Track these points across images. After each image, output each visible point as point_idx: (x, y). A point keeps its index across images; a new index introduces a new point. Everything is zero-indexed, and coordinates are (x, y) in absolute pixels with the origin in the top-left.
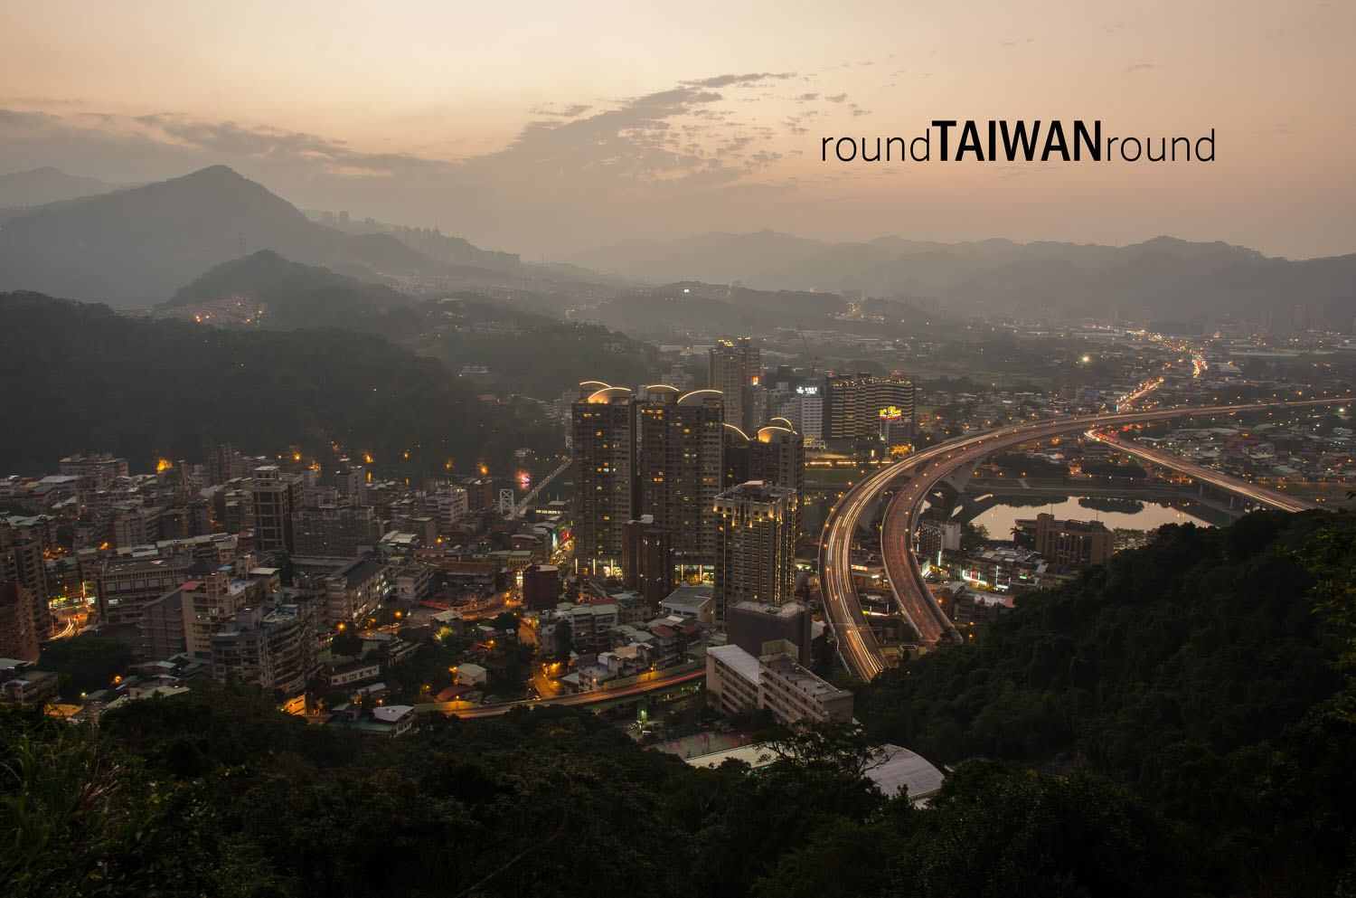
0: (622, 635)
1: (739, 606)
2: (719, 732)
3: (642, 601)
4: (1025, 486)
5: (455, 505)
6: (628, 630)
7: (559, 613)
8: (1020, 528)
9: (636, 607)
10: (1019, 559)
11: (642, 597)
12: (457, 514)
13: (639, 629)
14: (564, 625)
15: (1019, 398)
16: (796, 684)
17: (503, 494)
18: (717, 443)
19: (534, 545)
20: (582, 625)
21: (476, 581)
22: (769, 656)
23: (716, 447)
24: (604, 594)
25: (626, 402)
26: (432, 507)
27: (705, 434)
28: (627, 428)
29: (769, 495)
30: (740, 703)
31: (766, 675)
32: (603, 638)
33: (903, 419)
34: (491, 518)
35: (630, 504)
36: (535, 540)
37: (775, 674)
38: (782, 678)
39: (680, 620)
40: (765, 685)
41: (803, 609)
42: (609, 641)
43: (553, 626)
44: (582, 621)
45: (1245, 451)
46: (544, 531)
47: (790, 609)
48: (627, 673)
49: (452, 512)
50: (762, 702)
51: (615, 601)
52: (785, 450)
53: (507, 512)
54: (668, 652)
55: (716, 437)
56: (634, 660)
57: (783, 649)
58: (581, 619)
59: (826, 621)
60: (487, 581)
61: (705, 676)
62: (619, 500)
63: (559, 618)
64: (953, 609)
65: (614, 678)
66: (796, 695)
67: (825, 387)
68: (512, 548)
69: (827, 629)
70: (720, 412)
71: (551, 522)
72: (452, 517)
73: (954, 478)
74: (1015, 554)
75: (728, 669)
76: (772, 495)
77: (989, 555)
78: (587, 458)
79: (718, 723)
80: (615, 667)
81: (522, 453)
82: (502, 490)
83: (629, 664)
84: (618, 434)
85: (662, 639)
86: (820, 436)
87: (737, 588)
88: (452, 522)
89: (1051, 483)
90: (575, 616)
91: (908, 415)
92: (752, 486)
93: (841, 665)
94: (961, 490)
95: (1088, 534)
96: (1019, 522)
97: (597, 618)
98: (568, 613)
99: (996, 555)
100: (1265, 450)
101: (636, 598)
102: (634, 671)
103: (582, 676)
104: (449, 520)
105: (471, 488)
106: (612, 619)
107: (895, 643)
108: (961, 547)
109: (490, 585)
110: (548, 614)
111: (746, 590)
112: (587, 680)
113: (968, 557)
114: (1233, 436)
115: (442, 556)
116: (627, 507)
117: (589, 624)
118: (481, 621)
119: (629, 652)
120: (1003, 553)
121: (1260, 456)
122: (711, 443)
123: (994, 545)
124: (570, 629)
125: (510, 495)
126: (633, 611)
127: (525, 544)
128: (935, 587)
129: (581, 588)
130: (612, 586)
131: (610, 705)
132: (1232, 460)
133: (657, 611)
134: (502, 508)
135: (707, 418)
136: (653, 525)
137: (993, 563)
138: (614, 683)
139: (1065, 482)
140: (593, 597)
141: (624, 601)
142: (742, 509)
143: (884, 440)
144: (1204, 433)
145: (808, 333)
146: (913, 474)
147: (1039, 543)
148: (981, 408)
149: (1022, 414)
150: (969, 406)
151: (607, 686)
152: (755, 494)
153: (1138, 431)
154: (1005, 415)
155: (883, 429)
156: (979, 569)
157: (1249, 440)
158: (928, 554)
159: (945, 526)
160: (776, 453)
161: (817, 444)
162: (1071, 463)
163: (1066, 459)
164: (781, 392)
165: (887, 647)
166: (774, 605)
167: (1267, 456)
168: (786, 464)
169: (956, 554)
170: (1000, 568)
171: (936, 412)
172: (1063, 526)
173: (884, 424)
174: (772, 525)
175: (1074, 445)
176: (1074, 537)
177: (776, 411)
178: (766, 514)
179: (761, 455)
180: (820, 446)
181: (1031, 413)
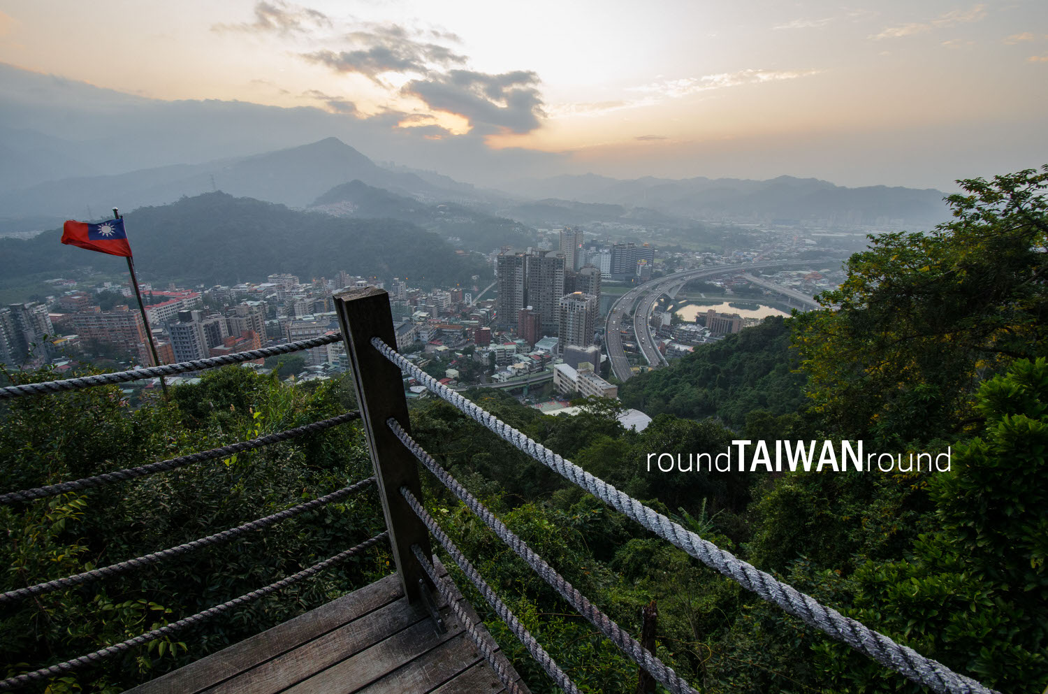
0: (517, 358)
1: (568, 347)
2: (558, 401)
3: (527, 344)
4: (704, 297)
5: (445, 300)
6: (520, 356)
7: (490, 348)
8: (699, 316)
9: (524, 346)
10: (698, 330)
11: (527, 342)
12: (446, 304)
13: (525, 356)
14: (492, 354)
15: (704, 255)
16: (593, 382)
17: (467, 296)
18: (562, 275)
19: (480, 318)
20: (501, 354)
21: (455, 333)
22: (581, 369)
24: (510, 340)
25: (521, 255)
26: (435, 301)
27: (557, 270)
28: (522, 267)
29: (584, 298)
30: (568, 389)
31: (580, 377)
32: (509, 359)
33: (648, 265)
34: (461, 306)
35: (522, 301)
36: (480, 316)
37: (583, 377)
38: (586, 379)
39: (543, 352)
40: (579, 382)
41: (597, 349)
42: (511, 361)
43: (488, 354)
45: (814, 282)
46: (484, 312)
47: (592, 349)
48: (519, 374)
50: (577, 389)
51: (515, 344)
52: (592, 278)
53: (468, 304)
54: (537, 366)
55: (561, 272)
56: (522, 369)
57: (587, 366)
58: (500, 351)
59: (607, 355)
60: (459, 334)
61: (553, 377)
62: (518, 299)
63: (490, 350)
64: (665, 352)
65: (513, 377)
66: (592, 386)
67: (612, 249)
68: (470, 320)
69: (607, 358)
70: (564, 260)
71: (488, 308)
72: (444, 305)
73: (670, 292)
74: (696, 328)
75: (563, 374)
76: (586, 298)
77: (683, 328)
78: (504, 280)
79: (558, 397)
80: (514, 372)
81: (474, 277)
82: (466, 294)
83: (520, 371)
84: (518, 269)
85: (535, 360)
86: (609, 272)
87: (568, 339)
89: (717, 294)
90: (497, 350)
91: (650, 263)
92: (577, 294)
93: (613, 374)
94: (673, 298)
95: (732, 319)
96: (699, 313)
97: (507, 351)
98: (494, 348)
99: (686, 328)
100: (823, 282)
101: (524, 342)
102: (522, 374)
103: (500, 375)
105: (452, 292)
106: (513, 352)
107: (638, 365)
108: (671, 324)
109: (461, 335)
110: (485, 348)
111: (572, 340)
112: (502, 377)
113: (673, 329)
114: (809, 275)
115: (440, 322)
117: (503, 353)
118: (457, 351)
119: (520, 366)
120: (690, 327)
121: (821, 285)
122: (559, 274)
123: (686, 323)
124: (495, 355)
125: (470, 296)
126: (522, 348)
127: (476, 318)
128: (658, 341)
129: (500, 338)
130: (513, 337)
131: (512, 388)
132: (806, 286)
133: (533, 348)
134: (466, 302)
135: (558, 263)
136: (532, 311)
137: (685, 331)
138: (514, 379)
139: (723, 295)
140: (505, 342)
141: (519, 344)
142: (572, 305)
143: (639, 275)
144: (794, 273)
145: (605, 224)
146: (651, 290)
147: (707, 323)
148: (685, 260)
149: (705, 263)
150: (680, 259)
151: (510, 380)
152: (578, 298)
153: (761, 272)
154: (697, 263)
155: (638, 269)
156: (678, 334)
157: (817, 277)
158: (655, 326)
159: (664, 314)
160: (588, 279)
161: (607, 275)
162: (726, 286)
163: (724, 284)
164: (592, 252)
165: (634, 367)
166: (585, 347)
167: (824, 285)
168: (593, 284)
169: (668, 327)
170: (688, 334)
171: (663, 262)
172: (719, 315)
173: (639, 267)
174: (585, 312)
175: (729, 278)
176: (724, 321)
177: (589, 260)
178: (583, 307)
179: (581, 280)
180: (608, 277)
181: (709, 262)
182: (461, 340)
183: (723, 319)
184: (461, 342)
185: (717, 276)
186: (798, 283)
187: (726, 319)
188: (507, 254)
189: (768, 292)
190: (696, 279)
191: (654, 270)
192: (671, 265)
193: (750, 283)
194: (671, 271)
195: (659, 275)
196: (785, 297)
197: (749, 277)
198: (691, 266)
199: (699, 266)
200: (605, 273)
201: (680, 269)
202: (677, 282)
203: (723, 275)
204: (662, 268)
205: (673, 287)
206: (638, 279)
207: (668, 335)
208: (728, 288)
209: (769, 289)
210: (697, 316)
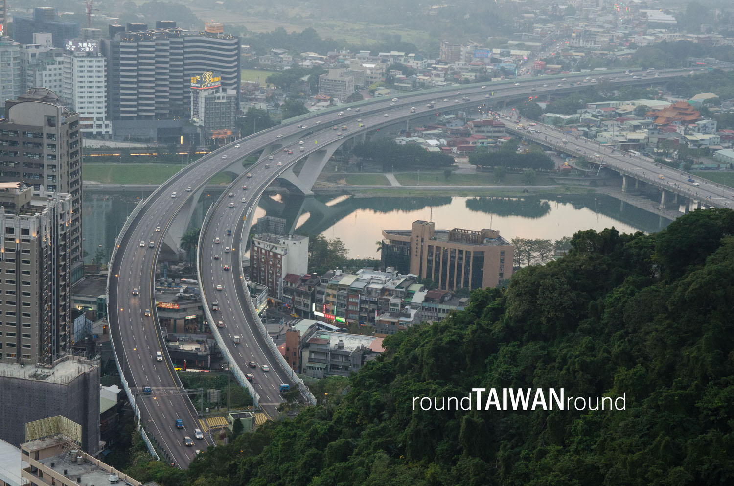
4: (395, 184)
8: (387, 242)
10: (390, 286)
15: (385, 60)
16: (79, 480)
22: (35, 443)
29: (29, 203)
31: (33, 471)
33: (224, 90)
37: (45, 468)
38: (57, 474)
41: (86, 369)
47: (67, 371)
52: (51, 136)
57: (58, 430)
59: (121, 386)
64: (301, 358)
67: (108, 42)
69: (122, 396)
73: (297, 172)
74: (383, 277)
76: (33, 203)
77: (348, 280)
86: (103, 115)
91: (231, 85)
93: (144, 447)
94: (307, 190)
95: (479, 248)
96: (388, 233)
99: (357, 280)
100: (704, 129)
107: (222, 410)
108: (310, 271)
113: (319, 285)
114: (665, 110)
121: (698, 136)
123: (354, 266)
128: (275, 328)
132: (662, 142)
137: (354, 292)
139: (448, 176)
143: (199, 120)
144: (628, 106)
146: (238, 169)
147: (415, 263)
148: (334, 75)
149: (389, 82)
150: (317, 71)
152: (8, 202)
153: (543, 105)
154: (366, 84)
155: (196, 104)
156: (335, 300)
157: (685, 115)
158: (265, 282)
159: (286, 242)
160: (37, 140)
161: (100, 126)
162: (454, 149)
163: (449, 145)
164: (42, 50)
165: (209, 417)
166: (43, 367)
167: (707, 136)
168: (54, 157)
169: (304, 280)
170: (364, 298)
171: (270, 80)
172: (446, 237)
173: (197, 98)
174: (36, 248)
175: (459, 126)
176: (461, 252)
177: (34, 76)
178: (25, 232)
179: (13, 143)
180: (103, 130)
181: (400, 81)
183: (458, 246)
185: (427, 122)
186: (640, 135)
187: (465, 247)
189: (568, 163)
190: (371, 132)
191: (245, 107)
192: (294, 89)
193: (517, 137)
194: (297, 109)
195: (260, 122)
196: (612, 175)
197: (511, 120)
198: (351, 91)
199: (373, 92)
200: (92, 119)
201: (319, 101)
202: (316, 143)
203: (441, 118)
204: (267, 100)
205: (306, 158)
206: (197, 135)
207: (306, 305)
208: (460, 155)
209: (568, 155)
210: (383, 243)
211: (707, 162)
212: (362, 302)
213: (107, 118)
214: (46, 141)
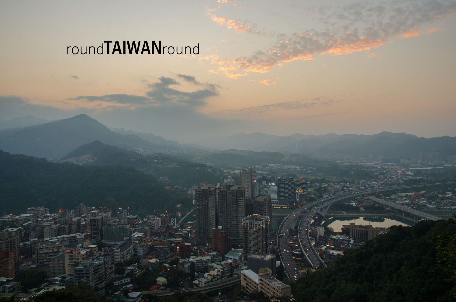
0: (212, 267)
1: (251, 257)
2: (245, 300)
3: (219, 255)
4: (345, 214)
5: (157, 223)
6: (214, 265)
7: (191, 260)
8: (344, 228)
9: (217, 257)
10: (345, 239)
11: (219, 254)
12: (157, 226)
13: (218, 265)
14: (193, 264)
15: (341, 185)
16: (271, 283)
17: (173, 220)
18: (243, 202)
19: (183, 236)
20: (199, 263)
21: (164, 249)
22: (262, 273)
23: (242, 203)
24: (206, 253)
25: (213, 189)
26: (149, 224)
27: (239, 199)
28: (213, 197)
29: (260, 219)
30: (252, 290)
31: (261, 280)
32: (206, 268)
33: (304, 193)
34: (169, 227)
35: (214, 222)
36: (183, 235)
37: (264, 279)
38: (266, 281)
39: (232, 261)
40: (261, 283)
41: (273, 257)
42: (207, 269)
43: (189, 264)
44: (199, 262)
45: (417, 200)
46: (186, 232)
47: (268, 257)
48: (214, 280)
49: (156, 225)
50: (260, 289)
51: (210, 255)
52: (265, 204)
53: (174, 226)
54: (228, 272)
55: (243, 200)
56: (216, 275)
57: (266, 271)
58: (198, 261)
59: (281, 261)
60: (167, 249)
61: (240, 281)
62: (211, 221)
63: (191, 261)
64: (323, 256)
65: (210, 282)
66: (271, 287)
67: (278, 183)
68: (176, 238)
69: (281, 263)
70: (244, 191)
71: (189, 228)
72: (156, 227)
73: (321, 212)
74: (343, 237)
75: (248, 278)
76: (261, 219)
77: (334, 237)
78: (200, 207)
79: (245, 297)
80: (210, 278)
81: (178, 206)
82: (172, 218)
83: (214, 277)
84: (211, 199)
85: (225, 268)
86: (277, 199)
87: (250, 250)
88: (155, 229)
89: (354, 213)
90: (197, 260)
91: (305, 191)
92: (254, 216)
93: (286, 276)
94: (324, 216)
95: (368, 229)
96: (343, 226)
97: (204, 261)
98: (194, 259)
99: (336, 237)
100: (424, 200)
101: (217, 254)
102: (216, 279)
103: (199, 281)
104: (155, 228)
105: (162, 217)
106: (209, 262)
107: (304, 268)
108: (325, 235)
109: (168, 250)
110: (187, 260)
111: (254, 251)
112: (200, 283)
113: (327, 238)
114: (413, 195)
115: (152, 240)
116: (214, 223)
117: (201, 263)
118: (166, 263)
119: (215, 272)
120: (339, 236)
121: (422, 202)
122: (241, 202)
123: (336, 234)
124: (195, 265)
125: (175, 220)
126: (216, 258)
127: (180, 236)
128: (317, 248)
129: (199, 251)
130: (209, 250)
131: (209, 291)
132: (413, 203)
133: (224, 259)
134: (172, 224)
135: (240, 193)
136: (222, 229)
137: (335, 240)
138: (210, 284)
139: (358, 212)
140: (203, 254)
141: (213, 255)
142: (252, 224)
143: (298, 200)
144: (403, 195)
145: (272, 165)
146: (308, 211)
147: (351, 233)
148: (329, 188)
149: (343, 190)
150: (325, 188)
151: (207, 284)
152: (256, 218)
153: (381, 195)
154: (337, 190)
155: (297, 196)
156: (331, 242)
157: (419, 197)
158: (314, 237)
159: (319, 228)
160: (262, 205)
161: (276, 201)
162: (360, 205)
163: (358, 204)
164: (264, 185)
165: (302, 269)
166: (263, 256)
167: (424, 202)
168: (266, 208)
169: (323, 237)
170: (338, 242)
171: (314, 190)
172: (358, 227)
173: (298, 194)
174: (262, 229)
175: (361, 200)
176: (362, 230)
177: (262, 191)
178: (260, 225)
179: (257, 205)
180: (277, 202)
181: (346, 189)
182: (168, 253)
183: (361, 229)
184: (169, 255)
185: (353, 199)
186: (407, 202)
187: (363, 229)
188: (202, 188)
189: (389, 209)
190: (339, 202)
191: (309, 196)
192: (320, 192)
193: (375, 202)
194: (321, 197)
195: (312, 200)
196: (400, 212)
197: (373, 198)
198: (333, 192)
199: (339, 192)
200: (274, 200)
201: (326, 194)
202: (326, 204)
203: (356, 198)
204: (314, 195)
205: (323, 208)
206: (298, 203)
207: (324, 243)
208: (361, 207)
209: (388, 207)
210: (343, 228)
211: (425, 208)
212: (338, 243)
213: (278, 199)
214: (264, 205)
